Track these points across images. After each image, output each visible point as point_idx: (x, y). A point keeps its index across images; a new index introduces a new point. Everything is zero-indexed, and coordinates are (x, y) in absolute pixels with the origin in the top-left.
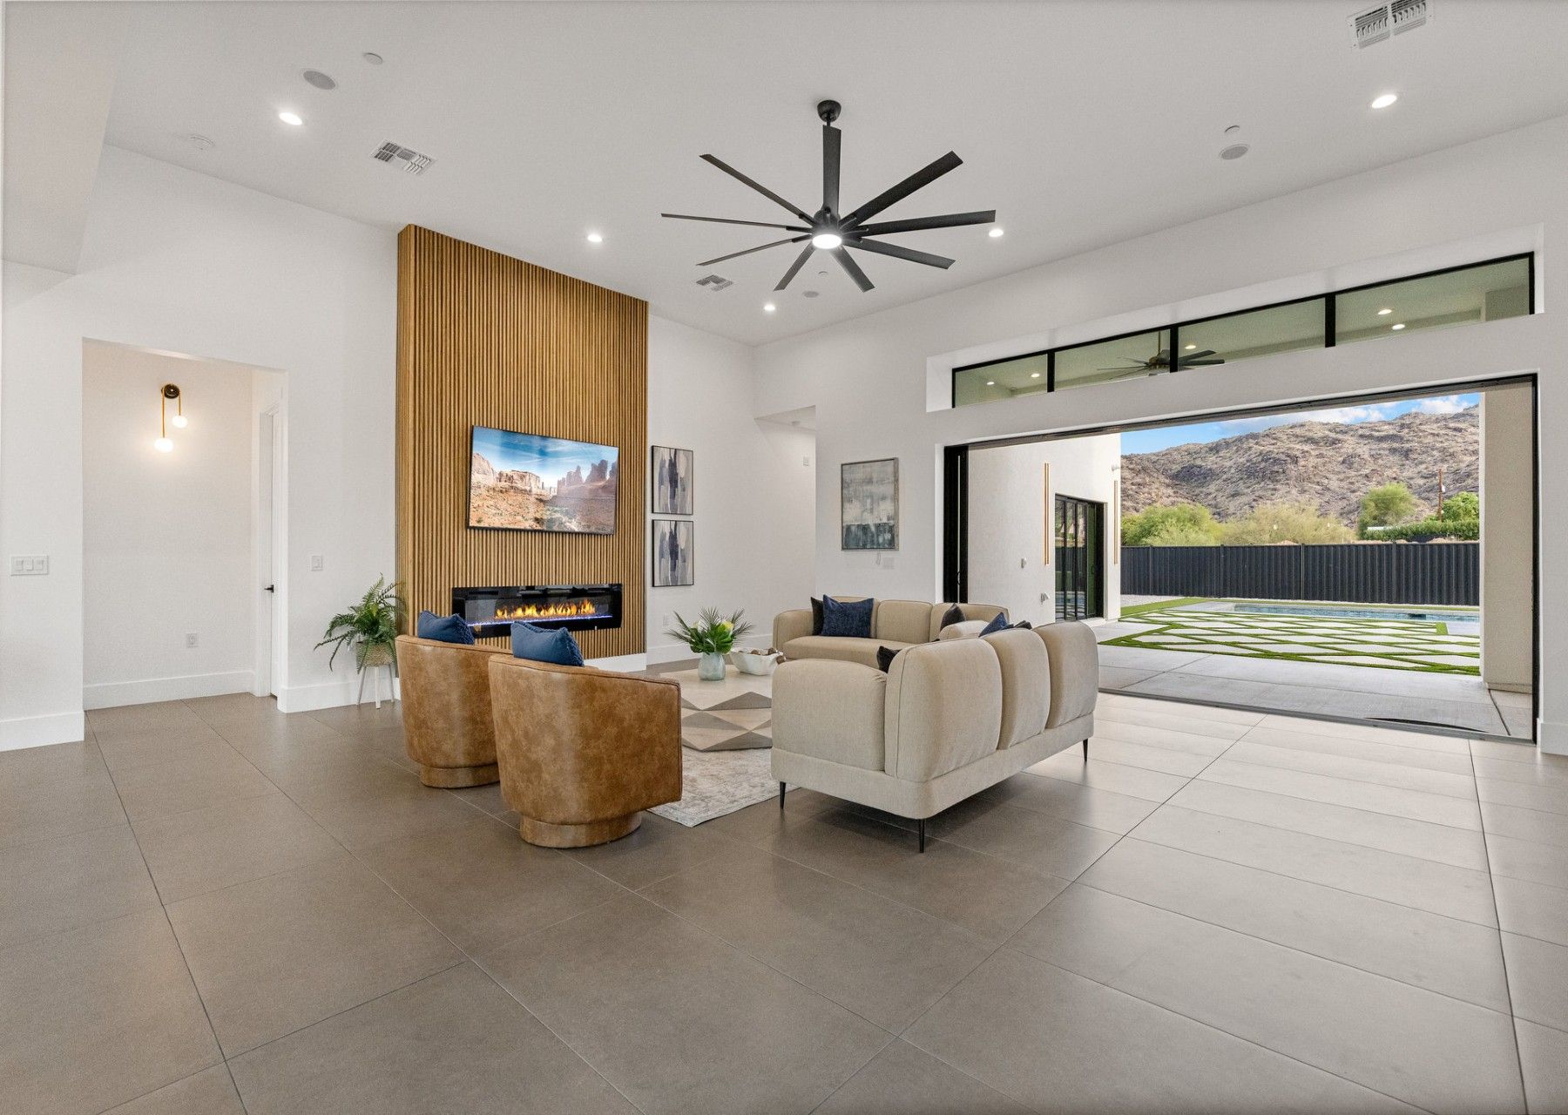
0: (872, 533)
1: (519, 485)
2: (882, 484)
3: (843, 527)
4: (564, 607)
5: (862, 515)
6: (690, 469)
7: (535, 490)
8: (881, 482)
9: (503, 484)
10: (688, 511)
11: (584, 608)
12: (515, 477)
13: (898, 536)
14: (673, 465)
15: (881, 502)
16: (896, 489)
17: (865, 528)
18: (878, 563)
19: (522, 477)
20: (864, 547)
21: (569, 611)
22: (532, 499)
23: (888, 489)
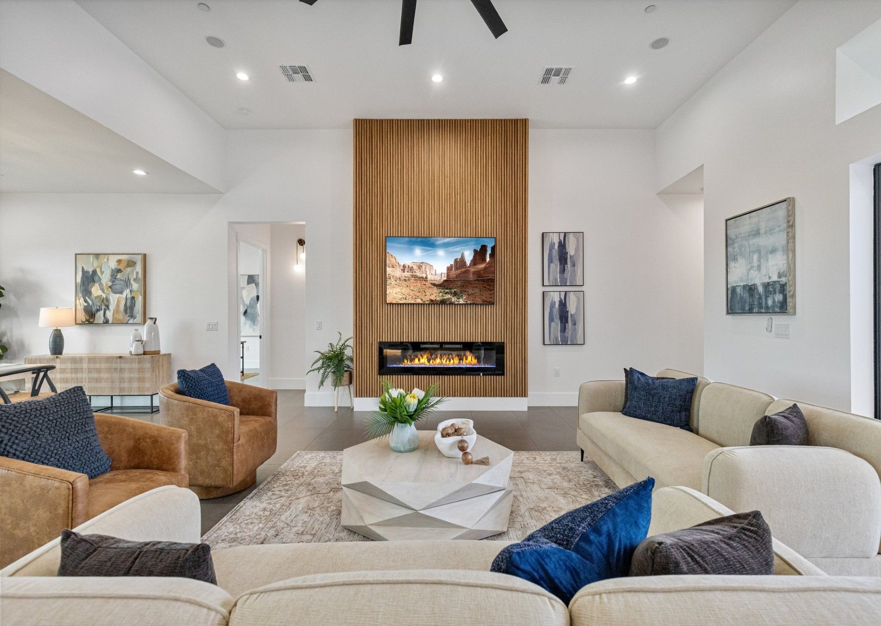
0: (759, 294)
1: (418, 274)
2: (771, 234)
3: (727, 288)
4: (448, 358)
5: (748, 273)
6: (581, 247)
7: (430, 277)
8: (770, 231)
9: (407, 274)
10: (579, 282)
11: (466, 359)
12: (415, 267)
13: (793, 296)
14: (562, 246)
15: (770, 256)
16: (791, 238)
17: (751, 289)
18: (769, 329)
19: (420, 267)
20: (751, 311)
21: (452, 361)
22: (428, 284)
23: (780, 239)
